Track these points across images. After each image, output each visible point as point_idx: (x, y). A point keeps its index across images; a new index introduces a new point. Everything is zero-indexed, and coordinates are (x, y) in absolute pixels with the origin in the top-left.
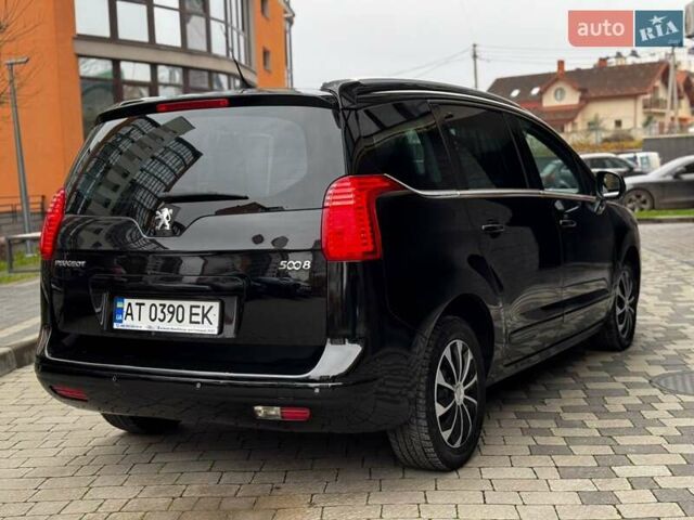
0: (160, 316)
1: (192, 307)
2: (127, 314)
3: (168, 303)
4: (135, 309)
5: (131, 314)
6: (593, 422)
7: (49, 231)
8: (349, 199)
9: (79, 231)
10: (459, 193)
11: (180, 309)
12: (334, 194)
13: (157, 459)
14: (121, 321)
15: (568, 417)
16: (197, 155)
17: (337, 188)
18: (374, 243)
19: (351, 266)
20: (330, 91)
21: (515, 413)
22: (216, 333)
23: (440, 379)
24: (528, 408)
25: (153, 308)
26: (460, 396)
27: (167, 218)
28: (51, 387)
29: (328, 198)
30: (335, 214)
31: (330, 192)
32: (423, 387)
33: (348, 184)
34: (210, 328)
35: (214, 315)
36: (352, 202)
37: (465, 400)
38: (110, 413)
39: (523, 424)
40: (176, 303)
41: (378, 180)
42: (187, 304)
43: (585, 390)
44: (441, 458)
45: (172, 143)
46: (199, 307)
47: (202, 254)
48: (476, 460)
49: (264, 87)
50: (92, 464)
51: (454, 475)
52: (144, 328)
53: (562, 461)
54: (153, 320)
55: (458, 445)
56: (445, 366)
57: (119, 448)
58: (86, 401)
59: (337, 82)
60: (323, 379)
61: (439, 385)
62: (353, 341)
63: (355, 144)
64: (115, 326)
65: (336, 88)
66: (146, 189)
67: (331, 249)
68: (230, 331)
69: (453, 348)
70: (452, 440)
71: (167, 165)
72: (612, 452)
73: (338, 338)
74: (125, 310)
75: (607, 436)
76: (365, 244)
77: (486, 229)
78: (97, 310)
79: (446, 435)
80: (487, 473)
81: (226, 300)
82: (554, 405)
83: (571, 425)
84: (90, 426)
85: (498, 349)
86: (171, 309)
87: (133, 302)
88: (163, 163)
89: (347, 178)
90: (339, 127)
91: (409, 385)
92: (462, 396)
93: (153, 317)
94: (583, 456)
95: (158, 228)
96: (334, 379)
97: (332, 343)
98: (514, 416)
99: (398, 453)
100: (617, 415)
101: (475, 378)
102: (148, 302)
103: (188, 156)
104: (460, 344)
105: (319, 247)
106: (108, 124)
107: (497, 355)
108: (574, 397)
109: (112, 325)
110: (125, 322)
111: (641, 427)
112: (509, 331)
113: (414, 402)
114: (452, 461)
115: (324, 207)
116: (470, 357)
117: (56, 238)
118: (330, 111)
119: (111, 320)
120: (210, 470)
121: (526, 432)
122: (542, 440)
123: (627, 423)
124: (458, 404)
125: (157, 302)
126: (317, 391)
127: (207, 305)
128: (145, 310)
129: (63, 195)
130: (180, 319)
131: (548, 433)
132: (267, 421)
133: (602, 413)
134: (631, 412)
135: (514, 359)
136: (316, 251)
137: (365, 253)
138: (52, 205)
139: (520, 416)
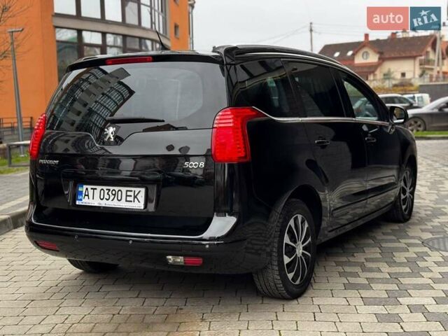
0: (107, 197)
1: (127, 191)
2: (85, 195)
3: (112, 188)
4: (91, 192)
5: (88, 195)
6: (385, 268)
7: (35, 140)
8: (230, 122)
9: (55, 140)
10: (300, 119)
11: (120, 192)
12: (220, 119)
13: (103, 289)
14: (81, 200)
15: (369, 265)
16: (131, 93)
17: (222, 115)
18: (245, 151)
19: (230, 166)
20: (218, 52)
21: (335, 262)
22: (142, 208)
23: (287, 240)
24: (344, 259)
25: (102, 191)
26: (300, 251)
27: (112, 133)
28: (36, 242)
29: (216, 122)
30: (220, 133)
31: (217, 118)
32: (276, 245)
33: (229, 113)
34: (139, 205)
35: (142, 197)
36: (231, 125)
37: (303, 253)
38: (73, 259)
39: (340, 269)
40: (117, 189)
41: (248, 110)
42: (124, 189)
43: (380, 247)
44: (287, 291)
45: (115, 85)
46: (131, 191)
47: (134, 157)
48: (310, 292)
49: (175, 49)
50: (61, 292)
51: (295, 302)
52: (96, 204)
53: (365, 294)
54: (102, 199)
55: (298, 282)
56: (290, 232)
57: (79, 282)
58: (58, 251)
59: (223, 47)
60: (211, 239)
61: (286, 244)
62: (231, 215)
63: (234, 87)
64: (78, 203)
65: (222, 51)
66: (98, 114)
67: (218, 154)
68: (151, 207)
69: (296, 219)
70: (294, 279)
71: (112, 99)
72: (398, 289)
73: (222, 213)
74: (84, 192)
75: (395, 278)
76: (239, 152)
77: (318, 143)
78: (66, 192)
79: (290, 276)
80: (316, 301)
81: (149, 187)
82: (360, 257)
83: (371, 270)
84: (60, 267)
85: (324, 220)
86: (114, 192)
87: (89, 187)
88: (109, 97)
89: (228, 109)
90: (224, 75)
91: (267, 243)
92: (301, 251)
93: (102, 197)
94: (379, 290)
95: (106, 139)
96: (219, 239)
97: (217, 215)
98: (334, 264)
99: (259, 287)
100: (401, 264)
101: (310, 239)
102: (99, 188)
103: (126, 93)
104: (300, 217)
105: (210, 153)
106: (74, 72)
107: (324, 224)
108: (373, 252)
109: (75, 202)
110: (83, 200)
111: (416, 272)
112: (332, 209)
113: (270, 254)
114: (294, 292)
115: (213, 128)
116: (306, 225)
117: (40, 145)
118: (218, 65)
119: (75, 199)
120: (137, 297)
121: (341, 274)
122: (352, 280)
123: (407, 270)
124: (299, 256)
125: (105, 188)
126: (207, 246)
127: (137, 190)
128: (97, 192)
129: (45, 117)
130: (119, 199)
131: (356, 275)
132: (174, 266)
133: (392, 263)
134: (410, 262)
135: (334, 227)
136: (207, 156)
137: (240, 158)
138: (38, 124)
139: (338, 264)
